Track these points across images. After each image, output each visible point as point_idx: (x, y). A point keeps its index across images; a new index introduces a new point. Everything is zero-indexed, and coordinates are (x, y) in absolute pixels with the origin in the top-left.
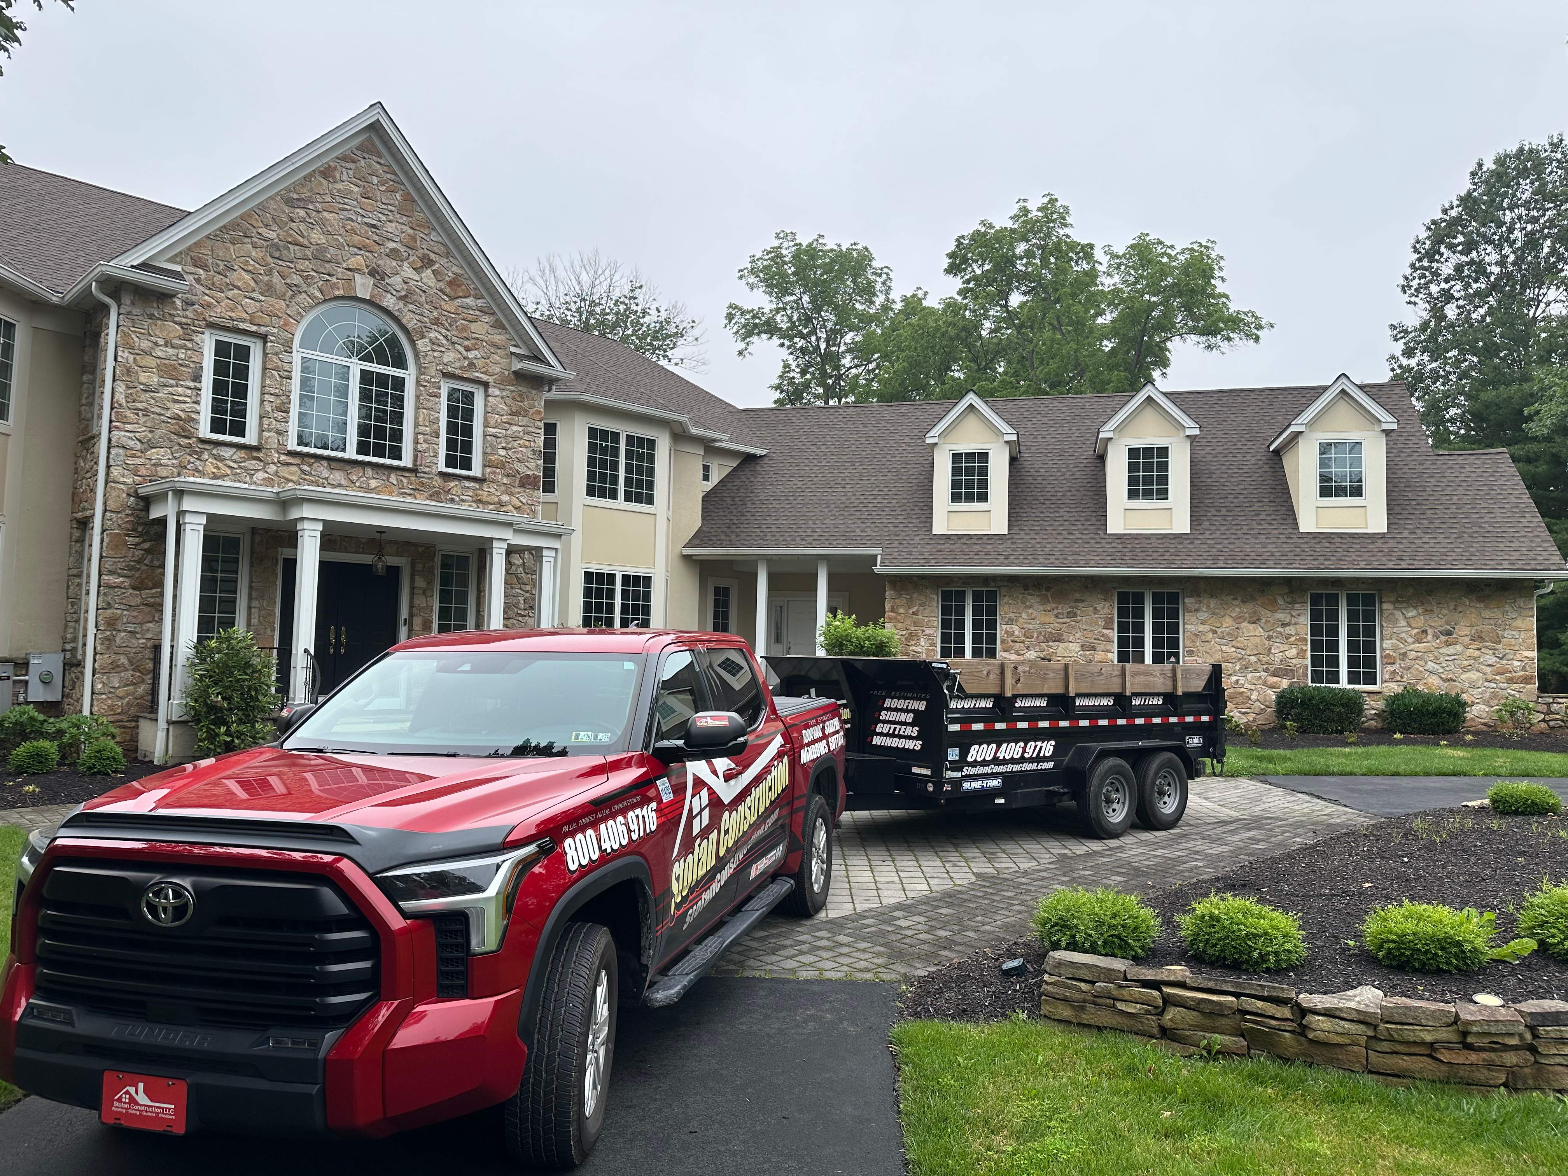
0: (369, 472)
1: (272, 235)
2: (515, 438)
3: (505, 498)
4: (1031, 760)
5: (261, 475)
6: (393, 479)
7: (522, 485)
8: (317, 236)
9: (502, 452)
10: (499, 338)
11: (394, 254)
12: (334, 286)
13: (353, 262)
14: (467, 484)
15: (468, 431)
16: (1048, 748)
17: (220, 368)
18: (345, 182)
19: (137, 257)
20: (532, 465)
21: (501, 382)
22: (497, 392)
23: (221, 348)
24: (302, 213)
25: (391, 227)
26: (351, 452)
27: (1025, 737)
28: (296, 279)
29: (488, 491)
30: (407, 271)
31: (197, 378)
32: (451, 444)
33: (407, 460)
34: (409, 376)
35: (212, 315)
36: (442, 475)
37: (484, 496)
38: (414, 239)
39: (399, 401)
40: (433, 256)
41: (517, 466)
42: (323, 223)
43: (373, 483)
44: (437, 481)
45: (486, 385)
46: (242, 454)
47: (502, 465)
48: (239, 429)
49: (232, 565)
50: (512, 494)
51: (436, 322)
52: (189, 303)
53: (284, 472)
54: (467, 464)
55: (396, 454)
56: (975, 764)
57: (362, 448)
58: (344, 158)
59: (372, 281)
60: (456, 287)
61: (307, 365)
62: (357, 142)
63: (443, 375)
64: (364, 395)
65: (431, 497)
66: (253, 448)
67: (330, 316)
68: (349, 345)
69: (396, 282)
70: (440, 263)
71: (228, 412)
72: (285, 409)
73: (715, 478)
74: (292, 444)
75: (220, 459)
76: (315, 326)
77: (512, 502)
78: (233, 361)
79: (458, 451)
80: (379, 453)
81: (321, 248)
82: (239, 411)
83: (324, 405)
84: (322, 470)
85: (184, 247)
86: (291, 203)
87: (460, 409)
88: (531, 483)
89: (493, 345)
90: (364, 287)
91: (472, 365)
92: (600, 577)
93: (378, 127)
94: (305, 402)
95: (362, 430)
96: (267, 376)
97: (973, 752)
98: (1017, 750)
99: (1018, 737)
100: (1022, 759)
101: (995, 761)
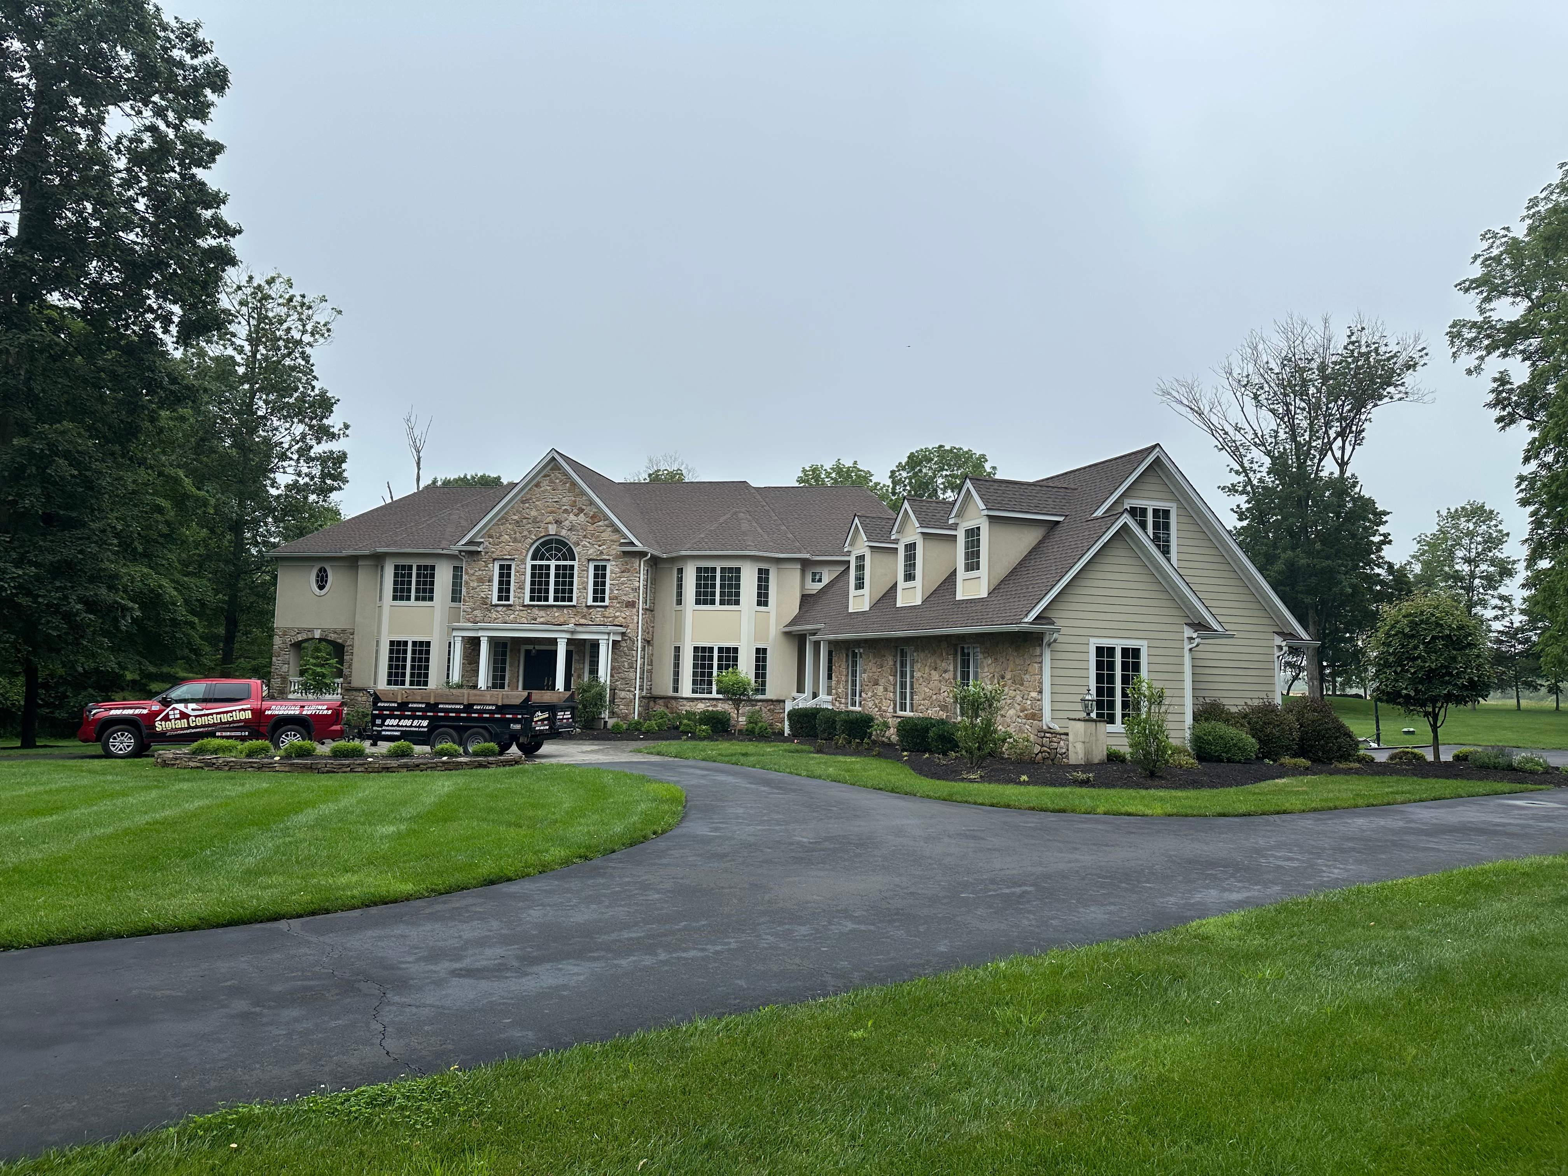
0: (555, 609)
1: (516, 517)
2: (623, 584)
3: (617, 614)
4: (416, 727)
5: (512, 616)
6: (565, 611)
7: (626, 607)
8: (534, 513)
9: (616, 592)
10: (615, 537)
11: (566, 511)
12: (540, 532)
13: (547, 520)
14: (599, 609)
15: (596, 584)
16: (425, 723)
17: (501, 575)
18: (545, 485)
19: (463, 542)
20: (631, 596)
21: (617, 557)
22: (614, 563)
23: (502, 567)
24: (527, 505)
25: (564, 500)
26: (551, 602)
27: (413, 717)
28: (526, 533)
29: (610, 612)
30: (572, 517)
31: (490, 580)
32: (595, 591)
34: (575, 563)
35: (494, 556)
36: (589, 607)
37: (607, 614)
38: (575, 502)
39: (572, 576)
40: (584, 507)
41: (624, 598)
42: (536, 507)
43: (557, 614)
44: (585, 610)
45: (609, 560)
46: (505, 609)
47: (616, 598)
48: (508, 599)
49: (504, 654)
50: (621, 612)
51: (585, 537)
52: (487, 553)
53: (521, 614)
54: (603, 600)
55: (570, 599)
56: (388, 726)
57: (556, 599)
58: (545, 476)
59: (555, 525)
60: (594, 519)
61: (534, 567)
62: (549, 467)
63: (589, 560)
64: (557, 576)
65: (582, 618)
66: (510, 605)
67: (543, 544)
68: (551, 555)
69: (567, 523)
70: (587, 509)
71: (504, 592)
72: (522, 588)
73: (826, 580)
74: (527, 602)
75: (498, 612)
76: (537, 550)
77: (621, 615)
78: (505, 573)
79: (599, 594)
80: (563, 600)
81: (535, 518)
82: (508, 591)
83: (540, 583)
84: (536, 611)
85: (485, 531)
86: (523, 502)
87: (600, 573)
88: (631, 605)
89: (612, 541)
90: (552, 529)
91: (602, 553)
92: (704, 649)
93: (553, 459)
94: (533, 583)
95: (556, 591)
96: (515, 575)
97: (387, 722)
98: (408, 722)
99: (408, 717)
100: (411, 726)
101: (398, 725)
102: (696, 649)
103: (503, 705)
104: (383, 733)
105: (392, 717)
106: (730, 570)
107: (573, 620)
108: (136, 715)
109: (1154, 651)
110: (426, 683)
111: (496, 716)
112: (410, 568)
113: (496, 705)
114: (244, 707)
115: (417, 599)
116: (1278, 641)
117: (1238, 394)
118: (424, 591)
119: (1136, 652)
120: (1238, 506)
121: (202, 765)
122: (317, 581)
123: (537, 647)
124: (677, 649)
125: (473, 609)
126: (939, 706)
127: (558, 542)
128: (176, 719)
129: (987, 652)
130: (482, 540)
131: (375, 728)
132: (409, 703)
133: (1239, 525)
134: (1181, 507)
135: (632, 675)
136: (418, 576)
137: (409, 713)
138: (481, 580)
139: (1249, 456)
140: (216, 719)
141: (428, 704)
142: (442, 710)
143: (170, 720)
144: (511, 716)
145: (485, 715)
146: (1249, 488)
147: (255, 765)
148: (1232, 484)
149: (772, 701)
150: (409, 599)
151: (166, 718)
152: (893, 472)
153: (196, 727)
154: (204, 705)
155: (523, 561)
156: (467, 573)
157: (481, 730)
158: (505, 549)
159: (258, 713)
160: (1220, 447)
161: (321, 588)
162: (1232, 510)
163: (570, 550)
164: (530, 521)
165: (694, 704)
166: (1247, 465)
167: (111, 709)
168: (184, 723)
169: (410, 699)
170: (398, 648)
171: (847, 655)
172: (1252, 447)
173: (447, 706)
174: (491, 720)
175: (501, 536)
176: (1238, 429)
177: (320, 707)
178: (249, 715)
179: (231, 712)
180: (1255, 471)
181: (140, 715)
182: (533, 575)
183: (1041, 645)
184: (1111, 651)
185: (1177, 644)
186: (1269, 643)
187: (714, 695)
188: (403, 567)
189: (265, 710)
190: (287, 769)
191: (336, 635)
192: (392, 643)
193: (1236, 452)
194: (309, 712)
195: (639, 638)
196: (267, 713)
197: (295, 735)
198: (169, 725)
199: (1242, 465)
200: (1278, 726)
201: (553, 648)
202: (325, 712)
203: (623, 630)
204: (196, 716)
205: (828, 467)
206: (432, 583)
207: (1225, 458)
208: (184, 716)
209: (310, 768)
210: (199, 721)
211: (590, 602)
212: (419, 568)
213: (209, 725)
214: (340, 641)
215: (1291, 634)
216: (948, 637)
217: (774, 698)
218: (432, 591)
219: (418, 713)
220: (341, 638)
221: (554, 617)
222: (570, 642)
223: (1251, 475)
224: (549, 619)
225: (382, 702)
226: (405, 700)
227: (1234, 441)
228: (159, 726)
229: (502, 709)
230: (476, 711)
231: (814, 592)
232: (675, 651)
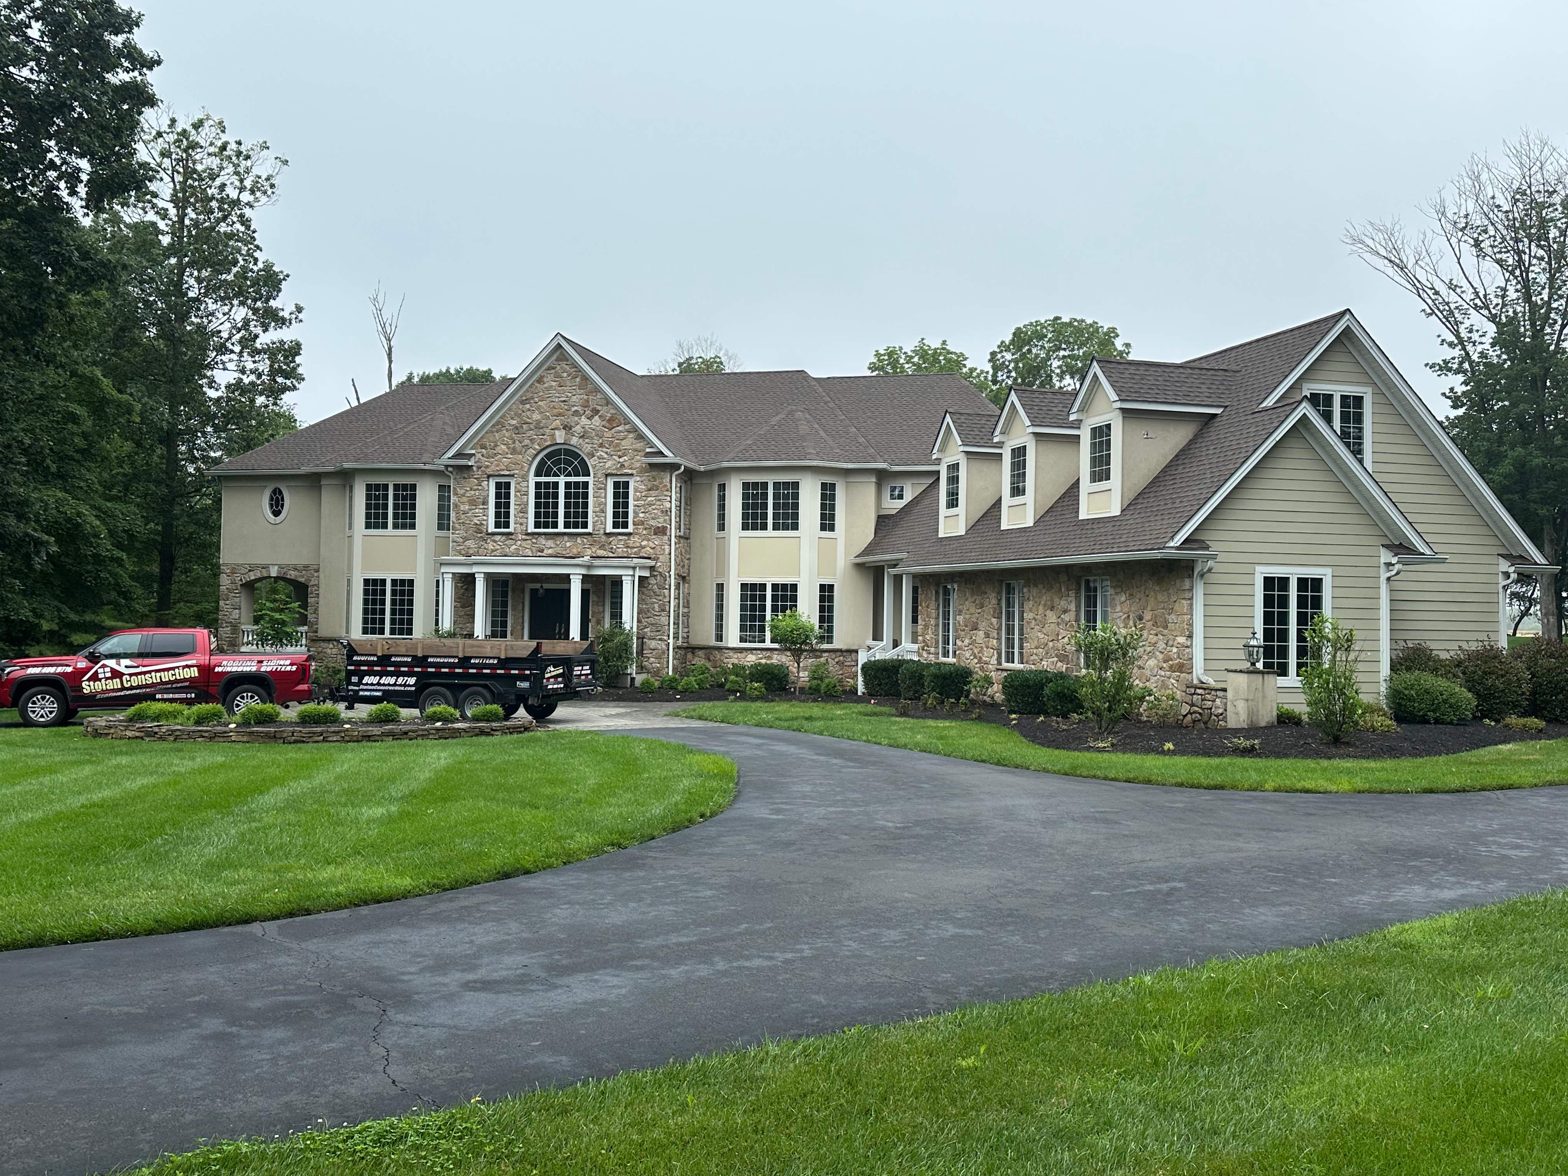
0: (566, 538)
1: (514, 422)
2: (650, 505)
3: (644, 543)
4: (400, 685)
5: (514, 547)
6: (579, 540)
7: (655, 534)
8: (536, 416)
9: (641, 515)
10: (639, 445)
11: (576, 413)
12: (545, 440)
13: (554, 425)
14: (620, 537)
15: (616, 505)
16: (412, 681)
17: (498, 496)
18: (550, 382)
19: (450, 454)
20: (661, 520)
21: (642, 471)
22: (638, 479)
23: (498, 485)
24: (528, 406)
25: (574, 399)
26: (561, 528)
27: (398, 674)
28: (527, 442)
29: (635, 540)
30: (584, 420)
31: (485, 502)
32: (616, 515)
33: (590, 529)
34: (590, 480)
35: (489, 471)
36: (608, 535)
37: (631, 543)
38: (588, 401)
39: (586, 496)
40: (599, 408)
41: (652, 523)
42: (538, 408)
43: (568, 544)
44: (604, 538)
45: (632, 475)
46: (504, 538)
47: (642, 523)
48: (507, 525)
49: (505, 594)
50: (649, 540)
51: (601, 445)
52: (479, 468)
53: (524, 544)
54: (625, 525)
55: (585, 525)
56: (367, 684)
57: (567, 525)
58: (549, 369)
59: (564, 432)
60: (612, 422)
61: (538, 485)
62: (554, 357)
63: (607, 475)
64: (567, 495)
65: (600, 548)
66: (510, 534)
67: (549, 456)
68: (559, 469)
69: (578, 429)
70: (603, 410)
71: (502, 519)
72: (524, 511)
73: (908, 496)
74: (531, 529)
75: (495, 542)
76: (542, 463)
77: (649, 545)
78: (503, 491)
79: (621, 519)
80: (576, 526)
81: (538, 422)
82: (507, 515)
83: (547, 505)
84: (542, 540)
85: (476, 441)
86: (523, 402)
87: (621, 493)
88: (661, 531)
89: (635, 450)
90: (560, 437)
91: (622, 466)
92: (753, 586)
93: (559, 346)
94: (537, 505)
95: (567, 515)
96: (516, 496)
97: (366, 680)
98: (392, 680)
99: (391, 674)
100: (395, 685)
101: (379, 684)
102: (744, 586)
103: (507, 659)
104: (361, 693)
105: (371, 673)
106: (786, 485)
107: (589, 552)
108: (59, 674)
109: (1339, 582)
110: (410, 632)
111: (499, 671)
112: (386, 487)
113: (499, 658)
114: (189, 663)
115: (396, 526)
116: (1504, 566)
117: (1454, 241)
118: (404, 516)
119: (1317, 583)
120: (1452, 389)
121: (142, 734)
122: (271, 506)
123: (546, 586)
124: (720, 587)
125: (466, 539)
126: (1057, 656)
127: (568, 452)
128: (107, 679)
129: (1120, 587)
130: (473, 452)
131: (350, 687)
132: (391, 656)
133: (1454, 413)
134: (1378, 393)
135: (664, 620)
136: (396, 497)
137: (392, 669)
138: (473, 502)
139: (1467, 323)
140: (155, 678)
141: (414, 657)
142: (432, 665)
143: (100, 680)
144: (516, 672)
145: (485, 671)
146: (1466, 365)
147: (206, 734)
148: (1444, 361)
149: (841, 651)
150: (385, 526)
151: (95, 678)
152: (993, 354)
153: (132, 688)
154: (140, 661)
155: (525, 478)
156: (456, 494)
157: (480, 689)
158: (501, 463)
159: (206, 670)
160: (1429, 311)
161: (276, 513)
162: (1444, 394)
163: (583, 463)
164: (532, 426)
165: (743, 655)
166: (1464, 334)
167: (28, 667)
168: (116, 683)
169: (392, 651)
170: (374, 587)
171: (937, 593)
172: (1472, 311)
173: (438, 660)
174: (493, 677)
175: (496, 446)
176: (1452, 287)
177: (282, 662)
178: (194, 672)
179: (173, 669)
180: (1474, 343)
181: (64, 674)
182: (538, 496)
183: (1191, 576)
184: (1284, 582)
185: (1371, 572)
186: (1492, 569)
187: (768, 644)
188: (377, 487)
189: (215, 666)
190: (245, 739)
191: (296, 573)
192: (366, 582)
193: (1449, 318)
194: (269, 669)
195: (672, 573)
196: (217, 669)
197: (252, 697)
198: (98, 686)
199: (1458, 335)
200: (1503, 676)
201: (564, 586)
202: (289, 668)
203: (652, 563)
204: (131, 675)
205: (908, 349)
206: (413, 507)
207: (1435, 325)
208: (116, 674)
209: (274, 738)
210: (135, 681)
211: (610, 529)
212: (396, 487)
213: (147, 686)
214: (302, 580)
215: (1521, 557)
216: (1067, 568)
217: (844, 647)
218: (413, 516)
219: (402, 669)
220: (302, 577)
221: (566, 548)
222: (586, 579)
223: (1469, 348)
224: (559, 550)
225: (358, 655)
226: (386, 652)
227: (1448, 304)
228: (87, 687)
229: (505, 663)
230: (474, 666)
231: (894, 512)
232: (718, 590)
